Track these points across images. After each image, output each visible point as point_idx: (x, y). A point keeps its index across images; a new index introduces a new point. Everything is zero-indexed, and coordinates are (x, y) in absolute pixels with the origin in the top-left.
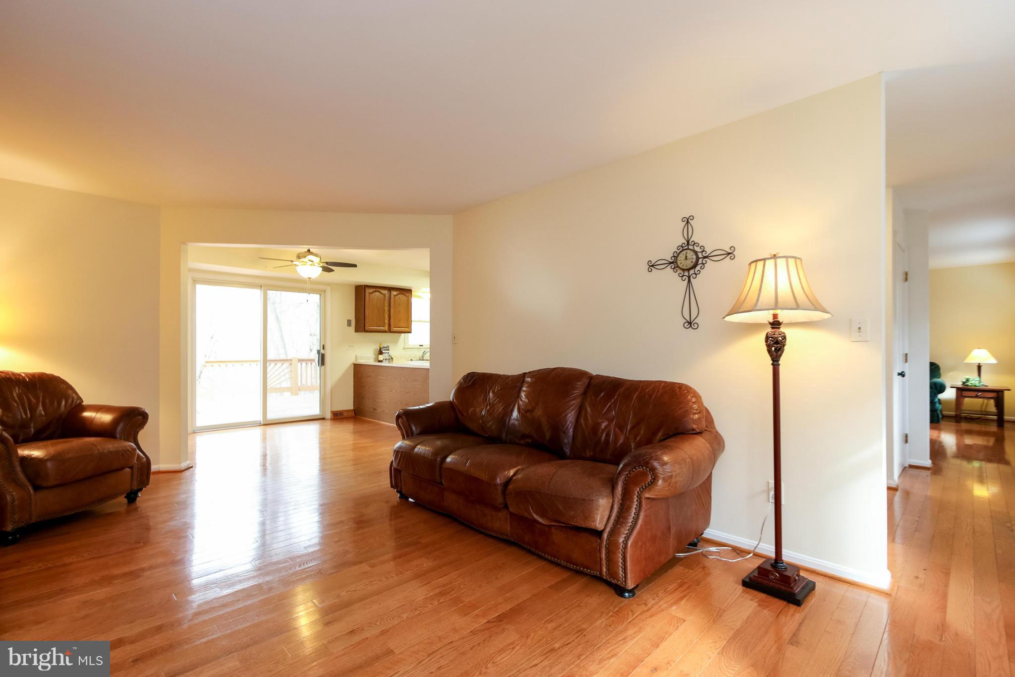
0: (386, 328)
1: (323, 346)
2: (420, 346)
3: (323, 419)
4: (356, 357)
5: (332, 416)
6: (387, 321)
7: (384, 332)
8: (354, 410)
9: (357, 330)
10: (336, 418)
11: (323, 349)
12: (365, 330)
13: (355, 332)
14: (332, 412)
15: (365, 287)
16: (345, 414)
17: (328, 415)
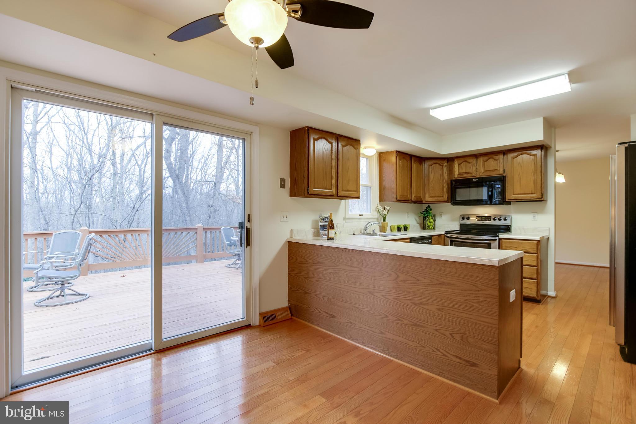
0: (334, 191)
1: (249, 215)
2: (360, 215)
3: (249, 326)
4: (292, 231)
5: (262, 322)
6: (334, 181)
7: (330, 196)
8: (290, 308)
9: (294, 193)
10: (267, 323)
11: (249, 221)
12: (308, 193)
13: (291, 196)
14: (261, 314)
15: (308, 130)
16: (279, 316)
17: (256, 320)
